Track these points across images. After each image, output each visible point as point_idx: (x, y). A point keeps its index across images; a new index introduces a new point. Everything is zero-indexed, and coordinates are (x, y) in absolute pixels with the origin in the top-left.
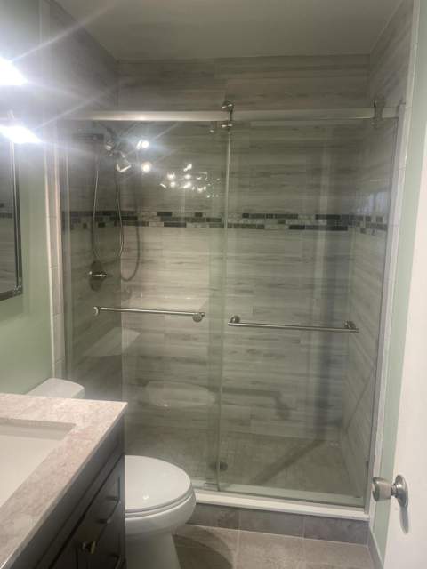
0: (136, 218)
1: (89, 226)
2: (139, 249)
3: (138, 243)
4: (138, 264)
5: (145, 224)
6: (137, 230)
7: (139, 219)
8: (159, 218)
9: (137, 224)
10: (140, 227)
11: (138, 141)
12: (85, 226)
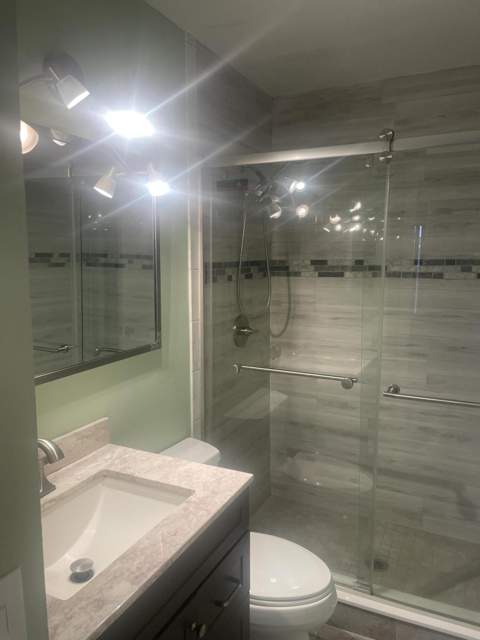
0: (287, 268)
1: (234, 278)
2: (290, 303)
3: (289, 296)
4: (288, 318)
5: (297, 274)
6: (288, 281)
7: (291, 269)
8: (312, 268)
9: (288, 275)
10: (291, 278)
11: (292, 182)
12: (230, 278)
